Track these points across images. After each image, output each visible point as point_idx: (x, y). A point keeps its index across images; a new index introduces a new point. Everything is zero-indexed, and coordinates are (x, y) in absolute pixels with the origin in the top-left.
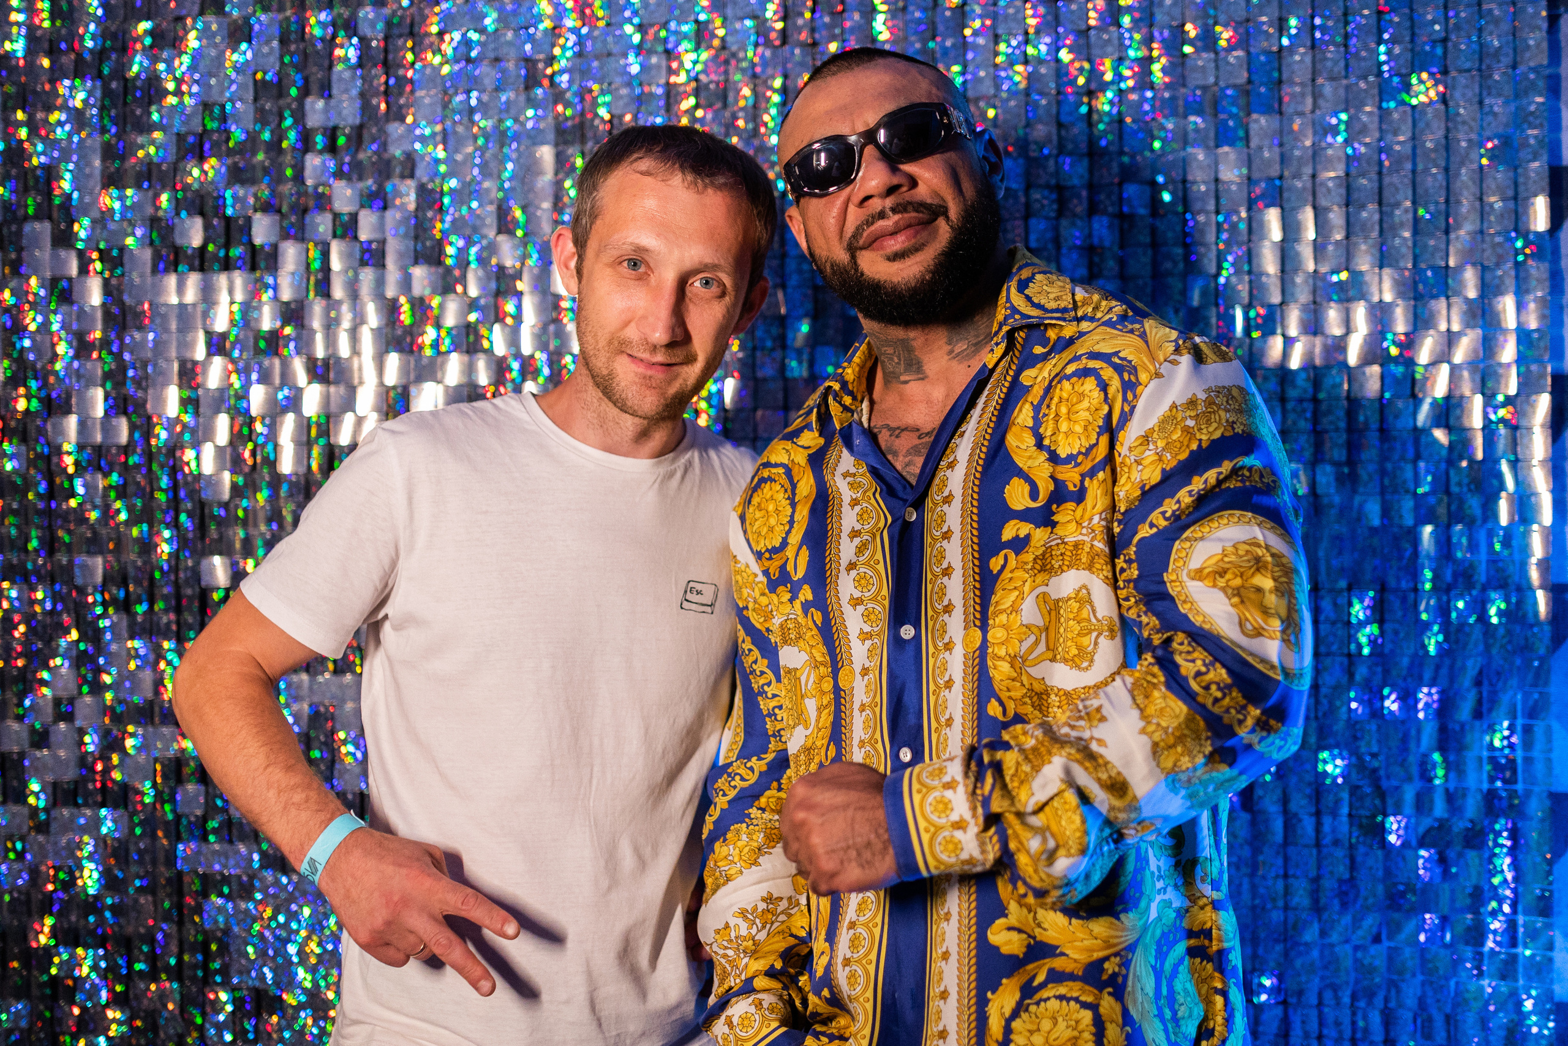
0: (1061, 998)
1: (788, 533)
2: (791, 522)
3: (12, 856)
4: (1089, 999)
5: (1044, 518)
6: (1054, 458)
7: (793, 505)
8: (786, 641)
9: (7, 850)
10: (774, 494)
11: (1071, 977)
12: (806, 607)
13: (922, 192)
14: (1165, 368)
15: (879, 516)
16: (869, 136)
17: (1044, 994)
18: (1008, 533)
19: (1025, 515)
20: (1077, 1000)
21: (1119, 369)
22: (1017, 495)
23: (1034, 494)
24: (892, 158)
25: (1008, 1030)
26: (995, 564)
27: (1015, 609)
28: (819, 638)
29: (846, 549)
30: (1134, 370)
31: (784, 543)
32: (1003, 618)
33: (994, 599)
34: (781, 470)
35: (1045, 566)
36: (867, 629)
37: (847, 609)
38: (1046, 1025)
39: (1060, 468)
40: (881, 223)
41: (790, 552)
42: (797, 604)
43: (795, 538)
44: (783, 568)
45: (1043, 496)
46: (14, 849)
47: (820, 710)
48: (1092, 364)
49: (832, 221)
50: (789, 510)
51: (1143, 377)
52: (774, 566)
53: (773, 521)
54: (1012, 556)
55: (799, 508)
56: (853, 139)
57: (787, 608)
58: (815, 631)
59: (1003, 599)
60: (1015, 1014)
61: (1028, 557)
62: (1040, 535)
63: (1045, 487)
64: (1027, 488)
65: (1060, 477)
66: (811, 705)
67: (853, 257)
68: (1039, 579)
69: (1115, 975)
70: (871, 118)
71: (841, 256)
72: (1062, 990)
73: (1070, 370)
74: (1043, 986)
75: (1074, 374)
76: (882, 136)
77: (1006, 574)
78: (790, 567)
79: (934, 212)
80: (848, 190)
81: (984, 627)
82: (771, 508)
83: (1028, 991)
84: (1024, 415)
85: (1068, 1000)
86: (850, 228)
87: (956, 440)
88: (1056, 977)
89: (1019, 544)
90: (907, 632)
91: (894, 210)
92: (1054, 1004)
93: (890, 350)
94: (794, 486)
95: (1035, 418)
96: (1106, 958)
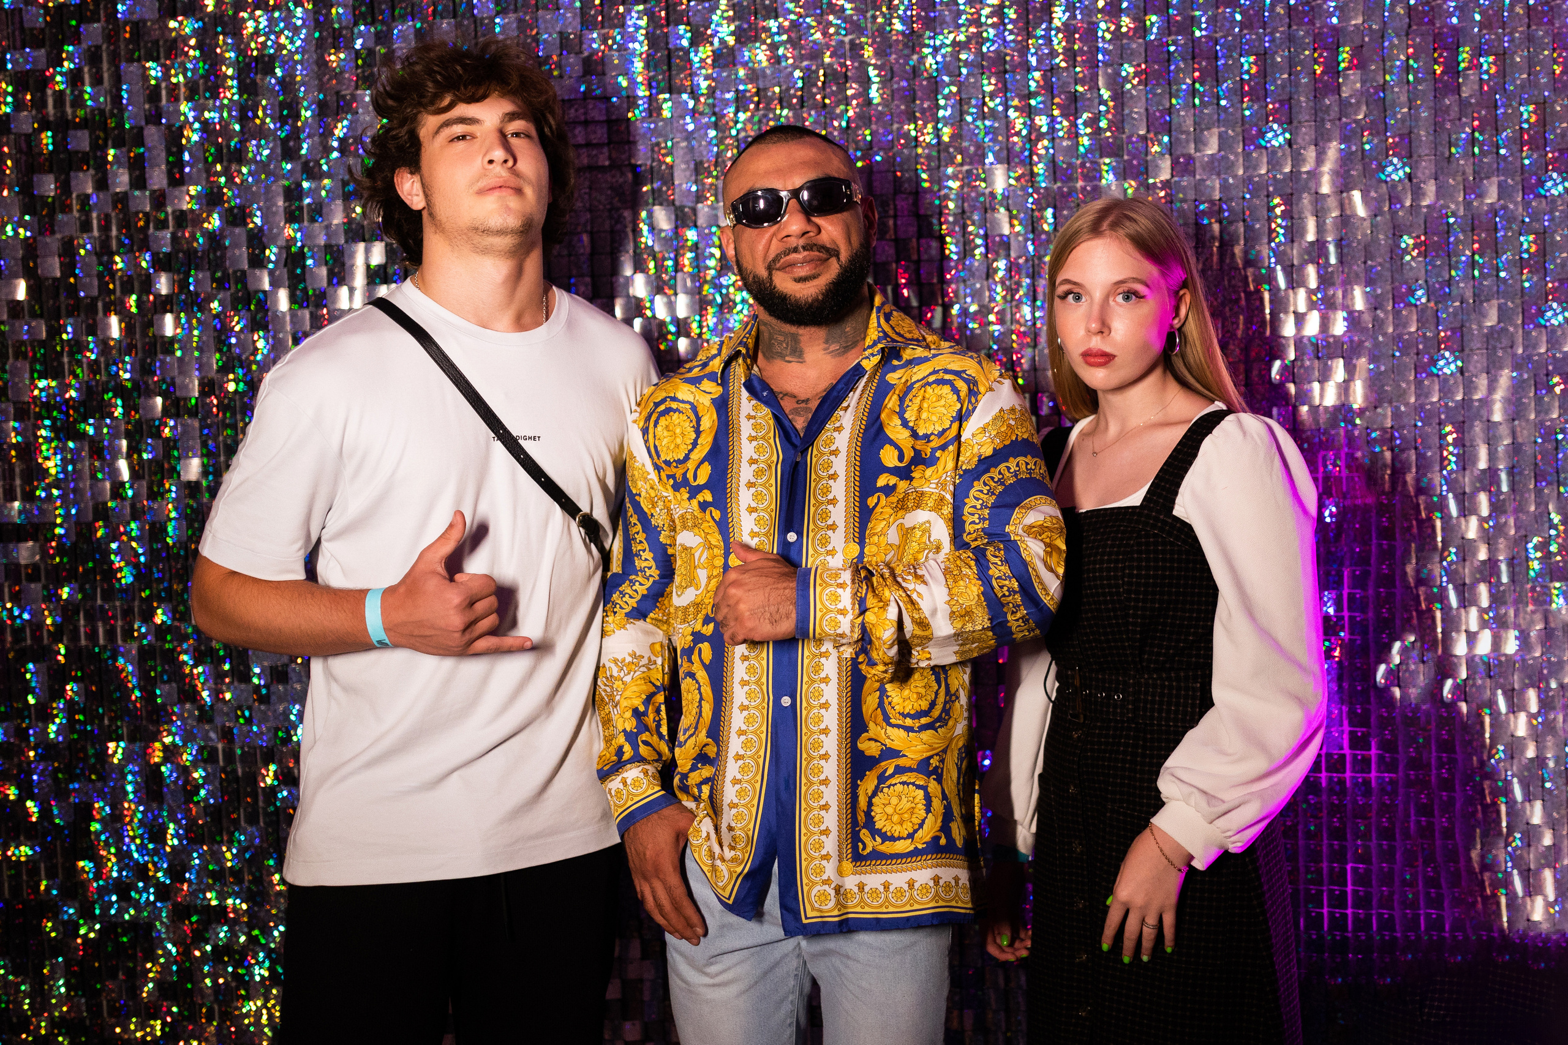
0: (903, 783)
1: (690, 451)
2: (695, 444)
3: (242, 721)
4: (922, 783)
5: (904, 473)
6: (915, 435)
7: (698, 432)
8: (685, 527)
9: (238, 717)
10: (681, 423)
11: (910, 770)
12: (703, 506)
13: (824, 238)
14: (995, 385)
15: (772, 453)
16: (795, 193)
17: (893, 781)
18: (882, 481)
19: (894, 471)
20: (913, 784)
21: (967, 381)
22: (889, 457)
23: (901, 458)
24: (809, 211)
25: (870, 804)
26: (871, 501)
27: (883, 533)
28: (716, 529)
29: (745, 473)
30: (975, 383)
31: (687, 458)
32: (876, 538)
33: (870, 525)
34: (688, 406)
35: (902, 506)
36: (756, 529)
37: (744, 514)
38: (894, 801)
39: (919, 442)
40: (794, 256)
41: (691, 465)
42: (695, 502)
43: (697, 455)
44: (685, 474)
45: (907, 459)
46: (243, 716)
47: (710, 578)
48: (947, 377)
49: (761, 247)
50: (694, 436)
51: (982, 389)
52: (679, 473)
53: (679, 441)
54: (883, 497)
55: (703, 436)
56: (783, 194)
57: (686, 504)
58: (712, 523)
59: (876, 525)
60: (875, 794)
61: (893, 499)
62: (903, 485)
63: (909, 454)
64: (896, 453)
65: (918, 447)
66: (702, 575)
67: (770, 274)
68: (900, 514)
69: (936, 768)
70: (798, 181)
71: (763, 273)
72: (904, 778)
73: (931, 379)
74: (892, 776)
75: (935, 382)
76: (805, 195)
77: (878, 509)
78: (690, 475)
79: (832, 252)
80: (775, 227)
81: (862, 543)
82: (678, 431)
83: (882, 779)
84: (892, 402)
85: (908, 784)
86: (772, 255)
87: (839, 412)
88: (899, 770)
89: (889, 490)
90: (792, 537)
91: (804, 248)
92: (899, 787)
93: (781, 338)
94: (699, 419)
95: (901, 406)
96: (931, 757)
